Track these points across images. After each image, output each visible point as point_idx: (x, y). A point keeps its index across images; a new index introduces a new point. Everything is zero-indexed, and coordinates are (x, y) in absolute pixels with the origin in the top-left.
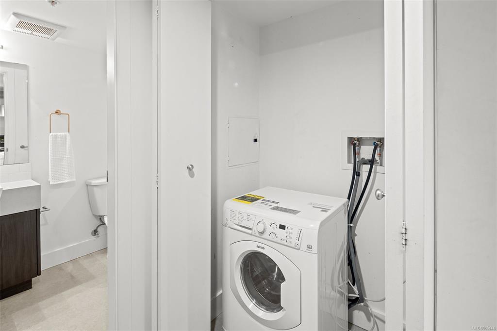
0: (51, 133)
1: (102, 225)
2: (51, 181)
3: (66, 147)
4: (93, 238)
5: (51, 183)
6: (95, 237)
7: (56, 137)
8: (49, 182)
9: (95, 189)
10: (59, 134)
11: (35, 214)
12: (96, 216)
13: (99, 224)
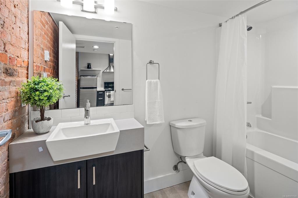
0: (148, 80)
1: (181, 162)
2: (147, 121)
3: (157, 92)
4: (174, 172)
5: (147, 123)
6: (175, 171)
7: (150, 83)
8: (146, 122)
9: (178, 131)
10: (152, 81)
11: (140, 154)
12: (177, 154)
13: (179, 161)
